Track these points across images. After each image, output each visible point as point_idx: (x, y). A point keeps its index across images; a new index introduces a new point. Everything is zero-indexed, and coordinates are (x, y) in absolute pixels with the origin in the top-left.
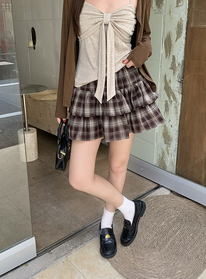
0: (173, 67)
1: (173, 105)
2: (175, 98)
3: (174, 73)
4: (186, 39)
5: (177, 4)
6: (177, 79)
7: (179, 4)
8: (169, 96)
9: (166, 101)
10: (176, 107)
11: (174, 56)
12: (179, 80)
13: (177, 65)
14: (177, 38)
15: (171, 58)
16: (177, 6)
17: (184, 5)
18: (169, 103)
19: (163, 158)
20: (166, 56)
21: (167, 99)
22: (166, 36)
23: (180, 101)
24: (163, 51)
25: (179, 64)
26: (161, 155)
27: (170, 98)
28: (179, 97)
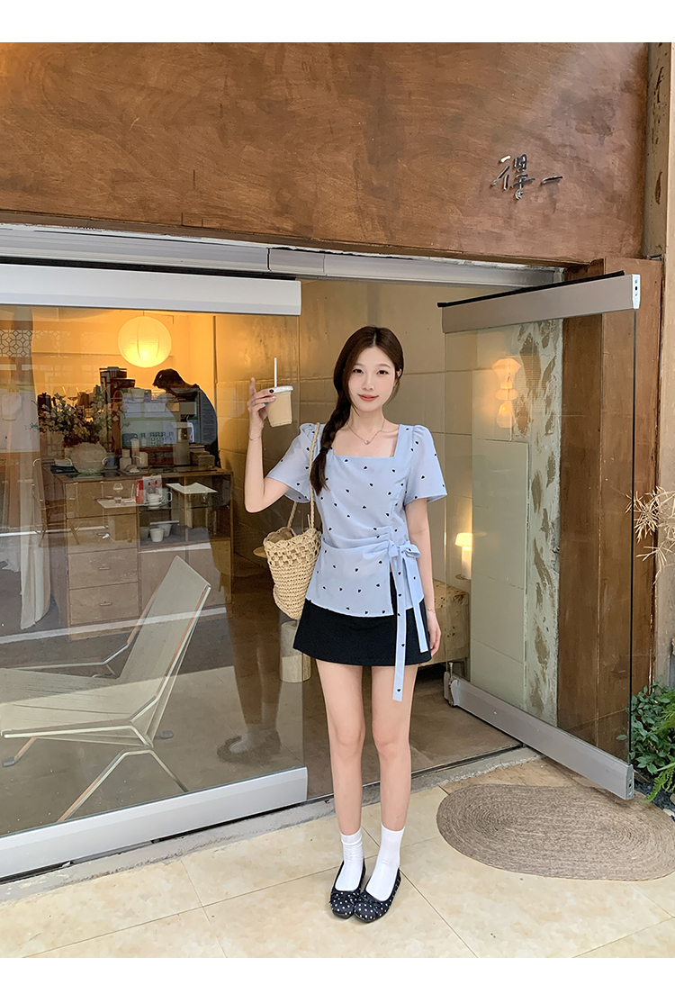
0: (545, 528)
1: (548, 592)
2: (550, 581)
3: (547, 537)
4: (560, 484)
5: (547, 430)
6: (551, 547)
7: (550, 432)
8: (541, 574)
9: (538, 584)
10: (552, 596)
11: (545, 510)
12: (555, 549)
13: (550, 524)
14: (549, 482)
15: (542, 511)
16: (547, 434)
17: (556, 433)
18: (542, 588)
19: (537, 689)
20: (535, 508)
21: (539, 580)
22: (533, 477)
23: (556, 585)
24: (529, 501)
25: (553, 524)
26: (535, 685)
27: (543, 579)
28: (555, 577)
